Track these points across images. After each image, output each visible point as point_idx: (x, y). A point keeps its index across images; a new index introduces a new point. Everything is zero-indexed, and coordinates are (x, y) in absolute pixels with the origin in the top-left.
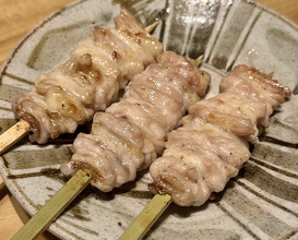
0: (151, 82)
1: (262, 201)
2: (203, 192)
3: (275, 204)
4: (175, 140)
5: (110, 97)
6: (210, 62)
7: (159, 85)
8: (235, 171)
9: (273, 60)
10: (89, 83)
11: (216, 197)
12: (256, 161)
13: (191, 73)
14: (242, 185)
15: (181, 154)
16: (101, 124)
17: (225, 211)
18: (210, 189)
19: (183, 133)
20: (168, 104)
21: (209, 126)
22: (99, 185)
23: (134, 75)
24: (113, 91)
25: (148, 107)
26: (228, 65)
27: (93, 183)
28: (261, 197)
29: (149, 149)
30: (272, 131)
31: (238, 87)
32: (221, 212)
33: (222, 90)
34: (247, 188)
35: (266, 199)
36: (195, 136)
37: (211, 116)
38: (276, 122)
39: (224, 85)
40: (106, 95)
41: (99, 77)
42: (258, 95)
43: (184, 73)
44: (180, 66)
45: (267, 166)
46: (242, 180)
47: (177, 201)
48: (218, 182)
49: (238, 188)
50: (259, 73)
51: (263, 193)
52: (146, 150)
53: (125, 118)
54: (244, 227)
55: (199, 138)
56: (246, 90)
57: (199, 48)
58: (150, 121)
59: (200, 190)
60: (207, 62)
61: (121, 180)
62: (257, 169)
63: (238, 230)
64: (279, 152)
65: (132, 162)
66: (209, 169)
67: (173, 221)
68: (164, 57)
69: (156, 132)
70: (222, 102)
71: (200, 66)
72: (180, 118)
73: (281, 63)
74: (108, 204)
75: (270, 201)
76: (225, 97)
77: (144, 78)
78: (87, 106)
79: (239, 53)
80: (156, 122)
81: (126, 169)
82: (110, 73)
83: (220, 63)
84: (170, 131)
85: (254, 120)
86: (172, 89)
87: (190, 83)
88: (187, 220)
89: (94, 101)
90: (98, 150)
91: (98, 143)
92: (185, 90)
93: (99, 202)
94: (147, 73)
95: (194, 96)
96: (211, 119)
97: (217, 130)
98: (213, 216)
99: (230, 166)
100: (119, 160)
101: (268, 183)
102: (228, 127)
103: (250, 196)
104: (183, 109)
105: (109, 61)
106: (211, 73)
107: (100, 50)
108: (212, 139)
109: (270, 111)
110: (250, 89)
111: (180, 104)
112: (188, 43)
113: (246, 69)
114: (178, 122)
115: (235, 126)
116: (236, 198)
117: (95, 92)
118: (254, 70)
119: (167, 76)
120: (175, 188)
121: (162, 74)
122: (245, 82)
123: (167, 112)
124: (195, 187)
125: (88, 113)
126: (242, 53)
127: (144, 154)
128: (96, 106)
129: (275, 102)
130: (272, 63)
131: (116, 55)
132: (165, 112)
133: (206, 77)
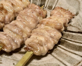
0: (25, 13)
1: (67, 52)
2: (45, 50)
3: (72, 53)
4: (34, 32)
5: (11, 19)
6: (47, 8)
7: (28, 14)
8: (57, 42)
9: (68, 5)
10: (2, 14)
11: (50, 52)
12: (64, 39)
13: (40, 10)
14: (60, 47)
15: (36, 36)
16: (7, 28)
17: (54, 56)
18: (48, 48)
19: (38, 30)
20: (32, 20)
21: (47, 27)
22: (6, 50)
23: (20, 12)
24: (12, 17)
25: (24, 21)
26: (53, 8)
27: (3, 49)
28: (67, 51)
29: (25, 36)
30: (69, 28)
31: (56, 13)
32: (52, 57)
33: (51, 15)
34: (61, 48)
35: (68, 51)
36: (42, 30)
37: (47, 23)
38: (70, 25)
40: (9, 18)
41: (6, 12)
42: (63, 16)
43: (38, 10)
44: (36, 8)
45: (68, 40)
46: (59, 45)
47: (35, 54)
48: (51, 46)
49: (58, 48)
50: (63, 9)
51: (67, 49)
52: (24, 36)
53: (16, 25)
54: (61, 62)
55: (43, 31)
56: (59, 14)
57: (43, 3)
58: (25, 26)
59: (44, 49)
60: (46, 8)
61: (14, 47)
62: (65, 41)
63: (59, 63)
64: (72, 35)
65: (18, 41)
66: (47, 41)
67: (35, 61)
68: (30, 5)
69: (28, 30)
70: (51, 18)
71: (43, 9)
72: (36, 25)
73: (71, 6)
74: (10, 57)
75: (70, 52)
76: (52, 17)
77: (23, 12)
78: (2, 22)
79: (56, 4)
80: (27, 26)
81: (16, 44)
82: (11, 11)
83: (50, 8)
84: (33, 30)
85: (62, 24)
86: (33, 15)
87: (40, 14)
88: (40, 61)
89: (4, 20)
90: (5, 37)
91: (5, 35)
92: (38, 16)
93: (6, 56)
94: (24, 11)
95: (41, 18)
96: (47, 24)
97: (49, 28)
98: (49, 59)
99: (54, 40)
100: (13, 40)
101: (69, 46)
102: (53, 26)
103: (63, 51)
104: (37, 22)
105: (10, 7)
106: (47, 11)
107: (7, 3)
108: (48, 31)
109: (68, 21)
110: (61, 14)
111: (36, 20)
112: (39, 2)
113: (59, 8)
114: (36, 26)
115: (56, 26)
116: (58, 52)
117: (5, 17)
118: (61, 8)
119: (32, 11)
120: (34, 49)
121: (29, 11)
122: (59, 12)
123: (32, 23)
124: (42, 48)
125: (2, 25)
126: (57, 4)
127: (23, 38)
128: (6, 23)
129: (69, 18)
130: (68, 6)
131: (12, 4)
132: (31, 23)
133: (45, 11)
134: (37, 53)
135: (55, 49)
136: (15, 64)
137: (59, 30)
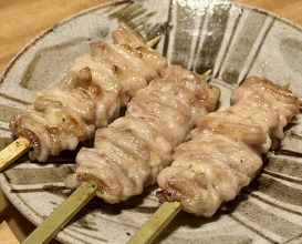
0: (155, 95)
1: (277, 209)
2: (212, 199)
3: (289, 211)
4: (182, 151)
5: (111, 113)
6: (220, 77)
7: (164, 98)
8: (247, 180)
9: (289, 72)
10: (89, 98)
11: (228, 207)
12: (271, 174)
13: (198, 86)
14: (257, 197)
15: (189, 163)
16: (104, 138)
17: (237, 220)
18: (221, 197)
19: (193, 145)
20: (175, 117)
21: (219, 137)
22: (106, 196)
23: (136, 90)
24: (115, 107)
25: (153, 121)
26: (240, 79)
27: (99, 195)
28: (276, 206)
29: (155, 161)
30: (288, 144)
31: (249, 98)
33: (232, 103)
34: (261, 199)
35: (280, 207)
36: (204, 147)
37: (221, 126)
38: (293, 135)
39: (235, 97)
40: (107, 111)
41: (99, 92)
43: (191, 86)
44: (186, 79)
45: (283, 178)
46: (256, 193)
47: (186, 206)
48: (229, 189)
49: (252, 200)
50: (271, 83)
51: (277, 202)
52: (152, 163)
53: (129, 131)
54: (257, 232)
55: (208, 149)
56: (257, 101)
57: (207, 63)
58: (155, 134)
59: (209, 196)
60: (216, 77)
61: (128, 192)
62: (272, 181)
63: (250, 234)
64: (296, 164)
65: (138, 174)
66: (219, 176)
68: (168, 71)
69: (163, 145)
70: (232, 112)
71: (209, 81)
72: (188, 133)
73: (297, 74)
75: (284, 209)
76: (236, 109)
77: (148, 92)
78: (88, 122)
79: (251, 66)
80: (162, 135)
81: (133, 182)
82: (111, 88)
83: (231, 78)
84: (177, 145)
86: (178, 102)
87: (198, 97)
89: (94, 115)
90: (102, 161)
91: (102, 156)
92: (192, 104)
94: (150, 88)
95: (203, 111)
96: (221, 129)
97: (227, 140)
99: (240, 174)
100: (125, 172)
101: (284, 193)
102: (238, 135)
103: (264, 206)
104: (190, 123)
105: (110, 77)
106: (221, 88)
107: (99, 65)
108: (221, 148)
109: (285, 122)
110: (262, 100)
111: (187, 118)
112: (195, 57)
113: (258, 80)
114: (185, 136)
115: (246, 134)
116: (249, 209)
117: (95, 107)
118: (266, 81)
119: (173, 89)
120: (184, 193)
121: (166, 88)
122: (257, 93)
123: (173, 125)
124: (205, 193)
125: (89, 129)
126: (255, 66)
127: (151, 167)
128: (97, 123)
129: (289, 113)
130: (287, 75)
131: (116, 69)
132: (171, 126)
133: (215, 90)
134: (191, 205)
135: (243, 203)
136: (132, 233)
137: (255, 146)
